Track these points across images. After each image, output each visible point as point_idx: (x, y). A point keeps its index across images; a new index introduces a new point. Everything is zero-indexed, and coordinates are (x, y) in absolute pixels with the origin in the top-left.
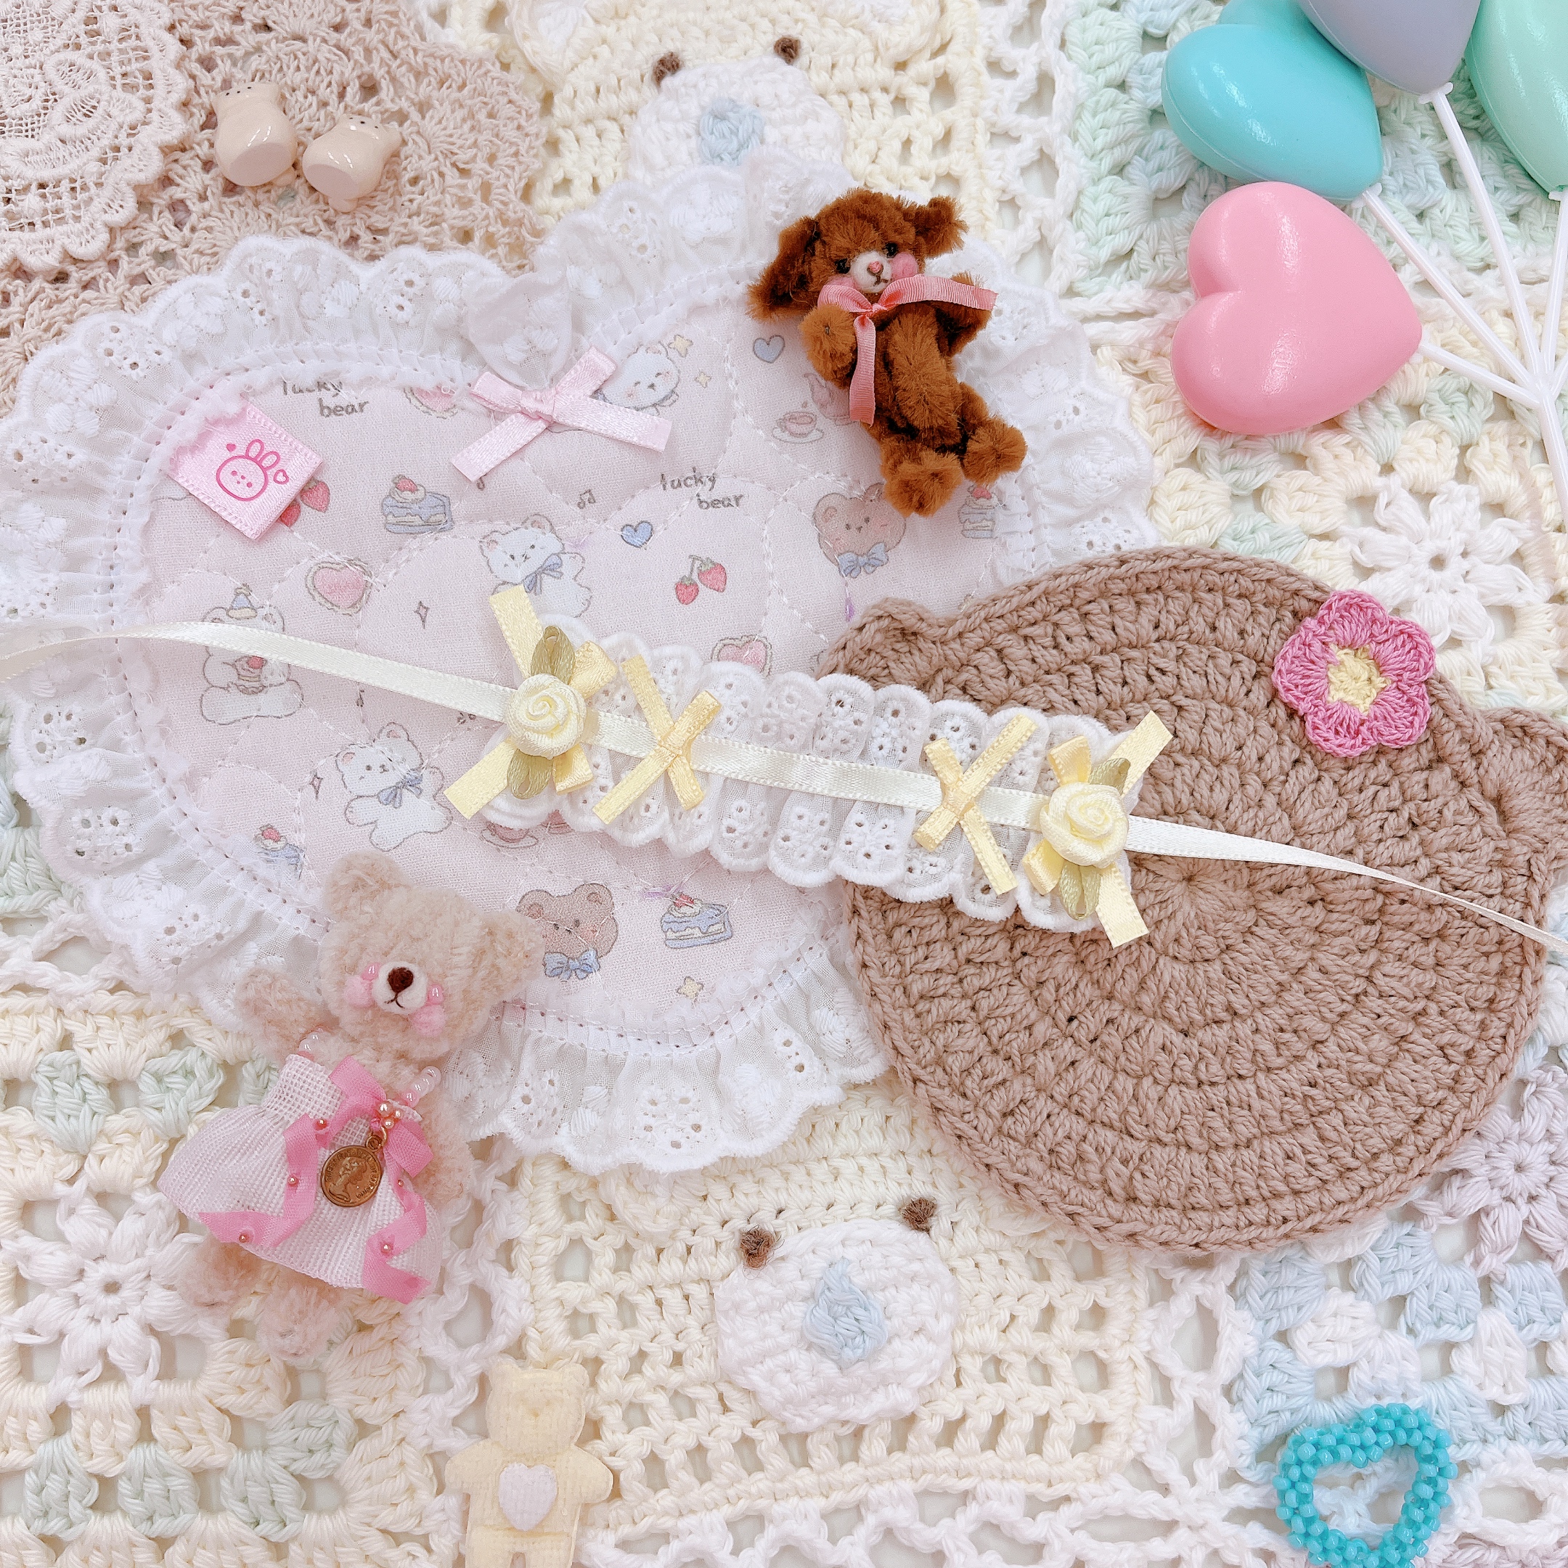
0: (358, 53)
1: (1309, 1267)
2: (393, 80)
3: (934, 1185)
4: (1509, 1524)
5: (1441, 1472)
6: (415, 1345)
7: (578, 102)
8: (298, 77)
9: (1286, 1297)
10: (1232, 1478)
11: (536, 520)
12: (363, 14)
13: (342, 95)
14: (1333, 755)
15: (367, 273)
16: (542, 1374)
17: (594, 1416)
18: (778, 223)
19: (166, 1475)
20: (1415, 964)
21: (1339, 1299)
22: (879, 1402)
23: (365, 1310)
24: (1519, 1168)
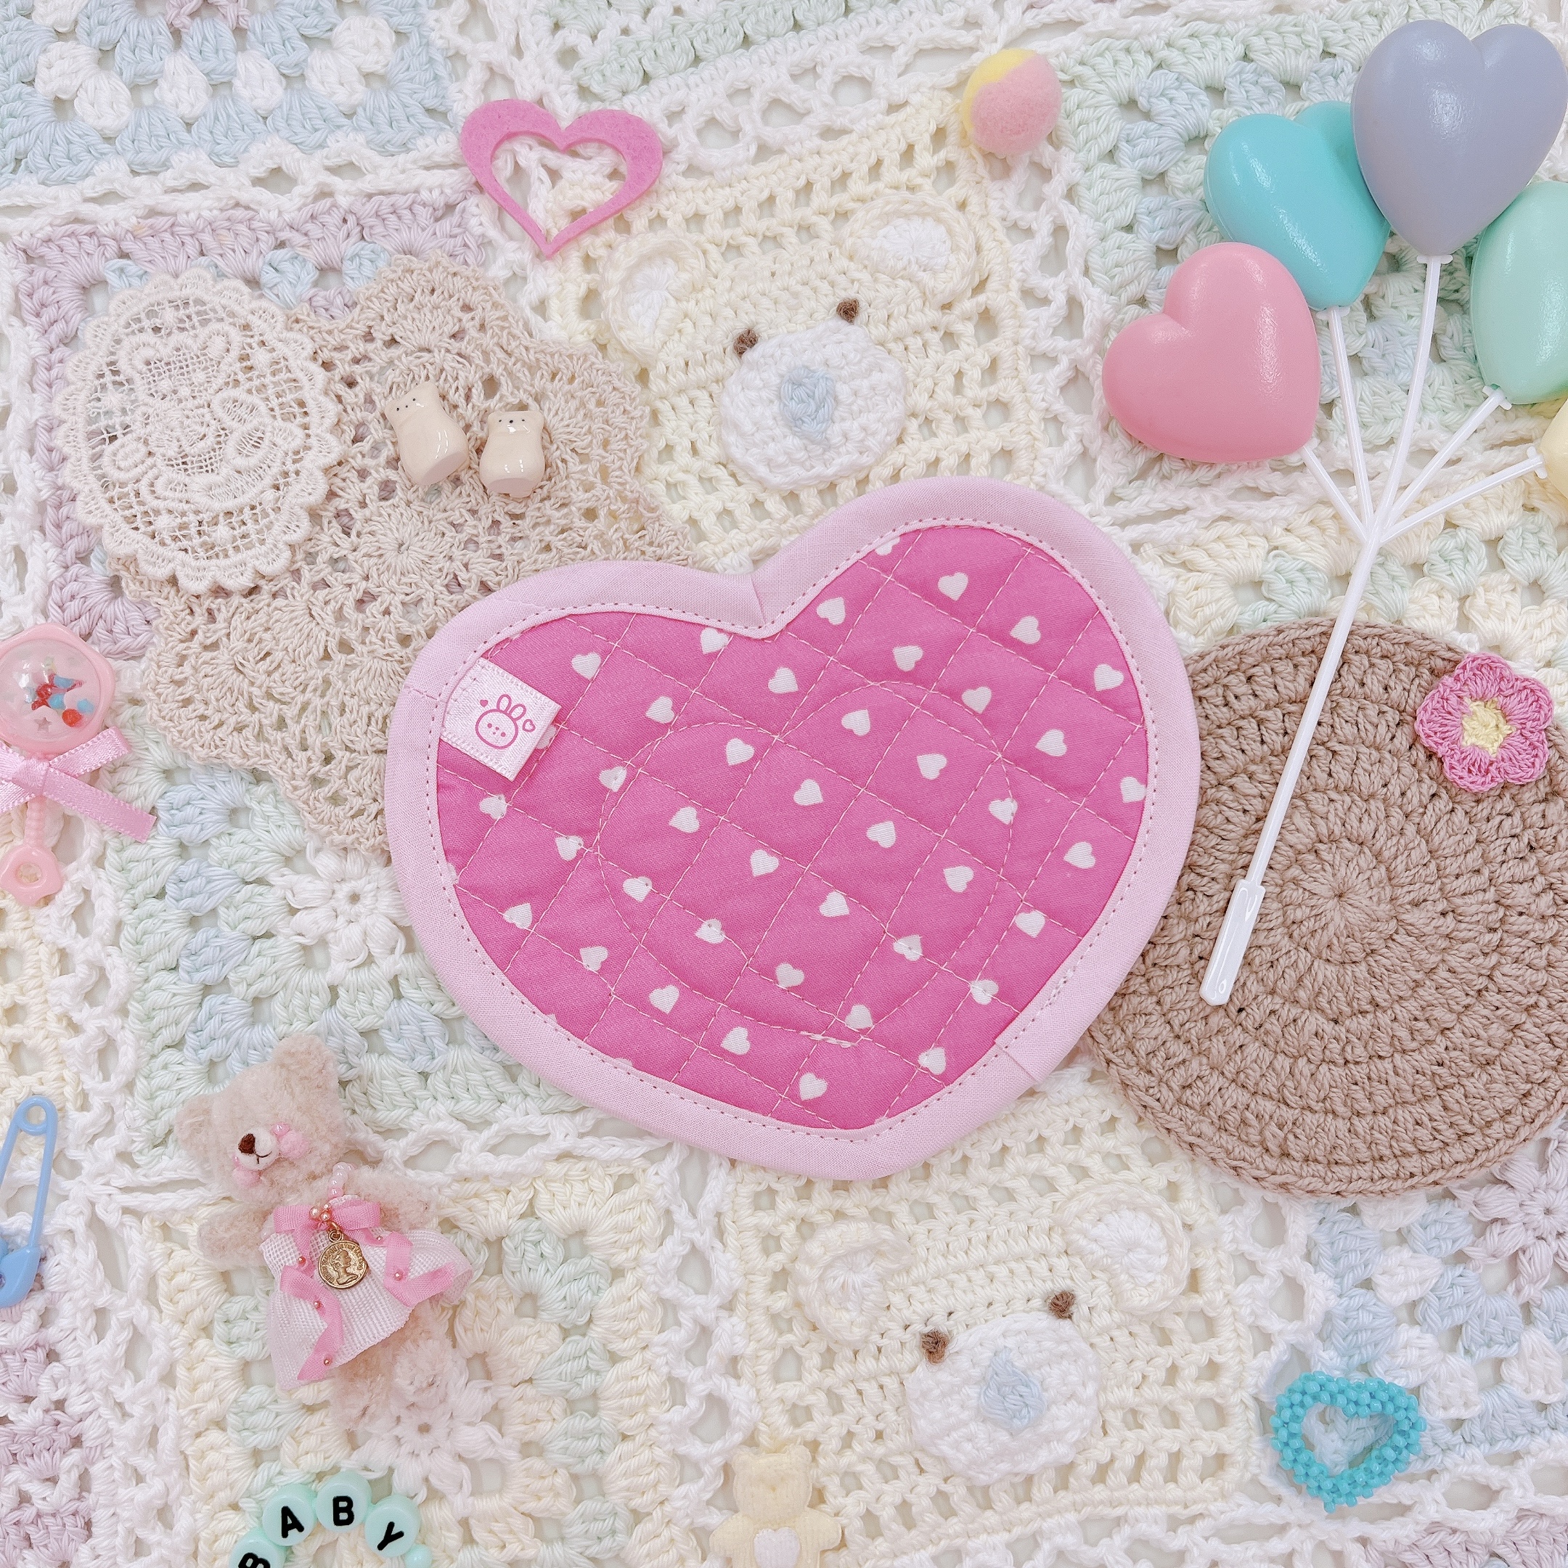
2: (510, 374)
3: (1073, 1279)
4: (1556, 1498)
7: (670, 376)
12: (477, 322)
21: (1407, 1333)
22: (1044, 1456)
23: (627, 1424)
24: (1548, 1212)
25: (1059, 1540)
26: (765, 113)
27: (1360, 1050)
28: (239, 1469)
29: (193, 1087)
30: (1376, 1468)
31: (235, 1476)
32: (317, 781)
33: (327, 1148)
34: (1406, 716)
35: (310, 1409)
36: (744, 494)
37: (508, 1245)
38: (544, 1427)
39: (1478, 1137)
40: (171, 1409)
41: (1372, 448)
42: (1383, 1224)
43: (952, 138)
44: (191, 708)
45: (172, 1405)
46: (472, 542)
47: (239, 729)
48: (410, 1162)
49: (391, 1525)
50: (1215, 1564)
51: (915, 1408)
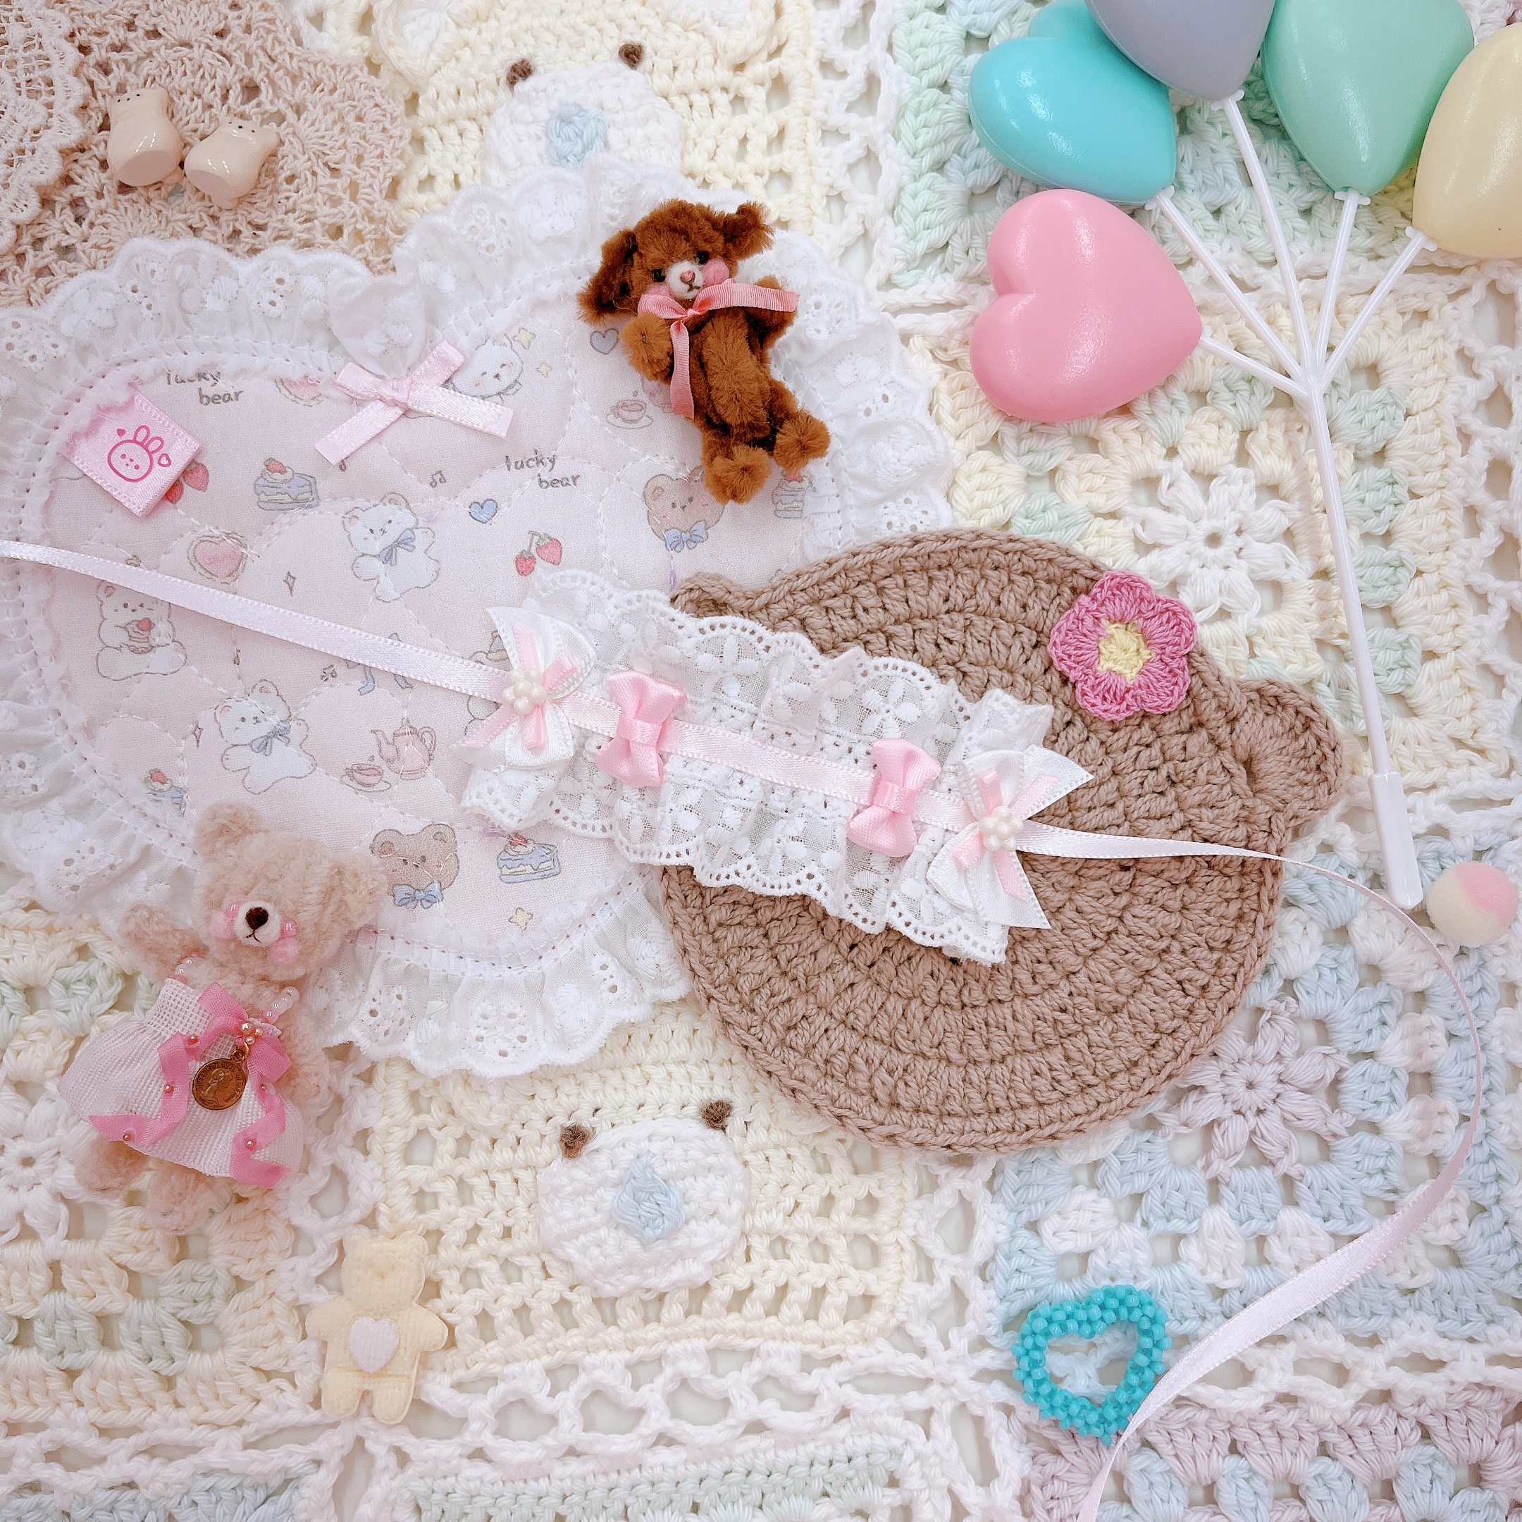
0: (239, 58)
1: (1056, 1168)
2: (272, 81)
3: (732, 1089)
4: (1217, 1390)
5: (1156, 1344)
6: (283, 1215)
7: (440, 103)
8: (185, 82)
9: (1035, 1193)
10: (981, 1344)
11: (393, 498)
12: (243, 21)
13: (225, 98)
14: (1100, 719)
15: (246, 268)
16: (389, 1244)
17: (434, 1278)
18: (613, 224)
19: (73, 1318)
20: (1163, 907)
21: (1083, 1195)
22: (677, 1273)
24: (1250, 1086)
25: (683, 1365)
50: (844, 1413)
51: (545, 1205)
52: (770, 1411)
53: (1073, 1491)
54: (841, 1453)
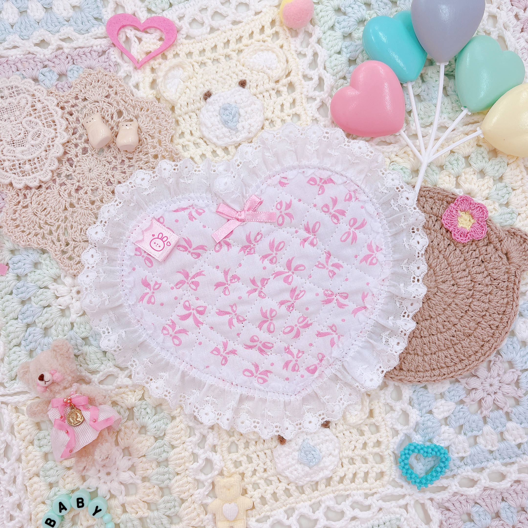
0: (115, 104)
2: (126, 109)
4: (497, 483)
7: (182, 109)
12: (114, 91)
13: (112, 118)
17: (244, 488)
19: (132, 521)
21: (444, 428)
22: (321, 475)
23: (178, 469)
24: (491, 385)
25: (327, 503)
26: (213, 17)
27: (426, 333)
28: (45, 490)
29: (24, 359)
30: (434, 474)
31: (43, 492)
32: (64, 252)
33: (70, 378)
34: (439, 218)
35: (69, 468)
36: (210, 148)
37: (135, 409)
38: (149, 472)
39: (467, 361)
40: (20, 470)
41: (425, 126)
42: (435, 392)
43: (277, 23)
44: (19, 228)
45: (21, 469)
46: (115, 168)
47: (36, 235)
48: (101, 382)
49: (97, 507)
50: (381, 509)
51: (277, 460)
52: (357, 512)
53: (456, 521)
54: (381, 522)
